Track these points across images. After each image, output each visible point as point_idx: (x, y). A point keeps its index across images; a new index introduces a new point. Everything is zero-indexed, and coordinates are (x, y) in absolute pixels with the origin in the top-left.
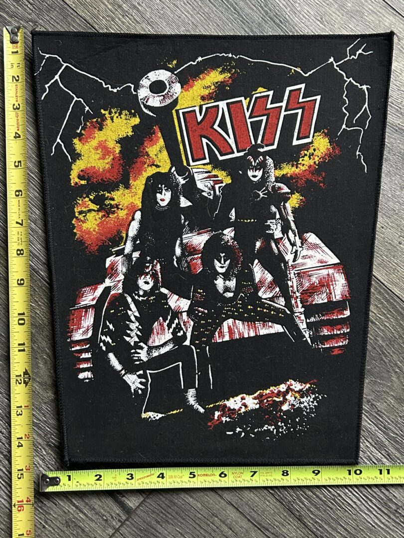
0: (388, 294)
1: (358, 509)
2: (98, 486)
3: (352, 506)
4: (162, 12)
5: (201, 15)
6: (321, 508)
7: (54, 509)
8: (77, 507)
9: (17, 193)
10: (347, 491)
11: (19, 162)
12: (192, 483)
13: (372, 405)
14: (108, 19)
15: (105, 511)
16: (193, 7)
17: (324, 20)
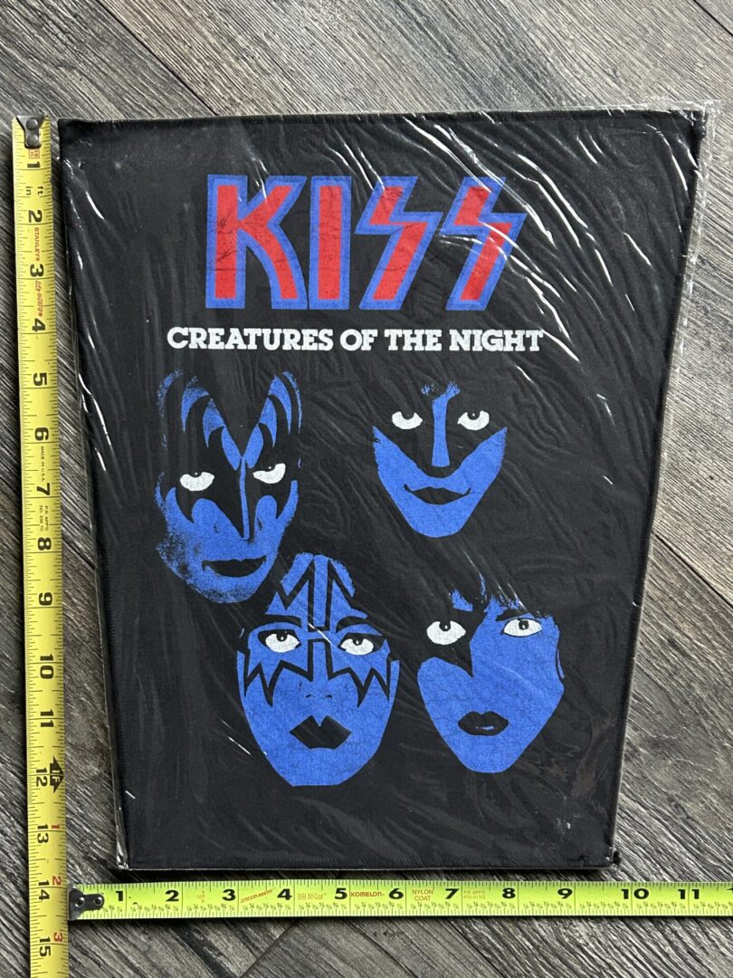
0: (716, 602)
2: (172, 910)
4: (310, 52)
5: (384, 59)
9: (39, 434)
11: (43, 375)
12: (340, 908)
13: (677, 806)
14: (208, 63)
16: (370, 44)
17: (618, 73)
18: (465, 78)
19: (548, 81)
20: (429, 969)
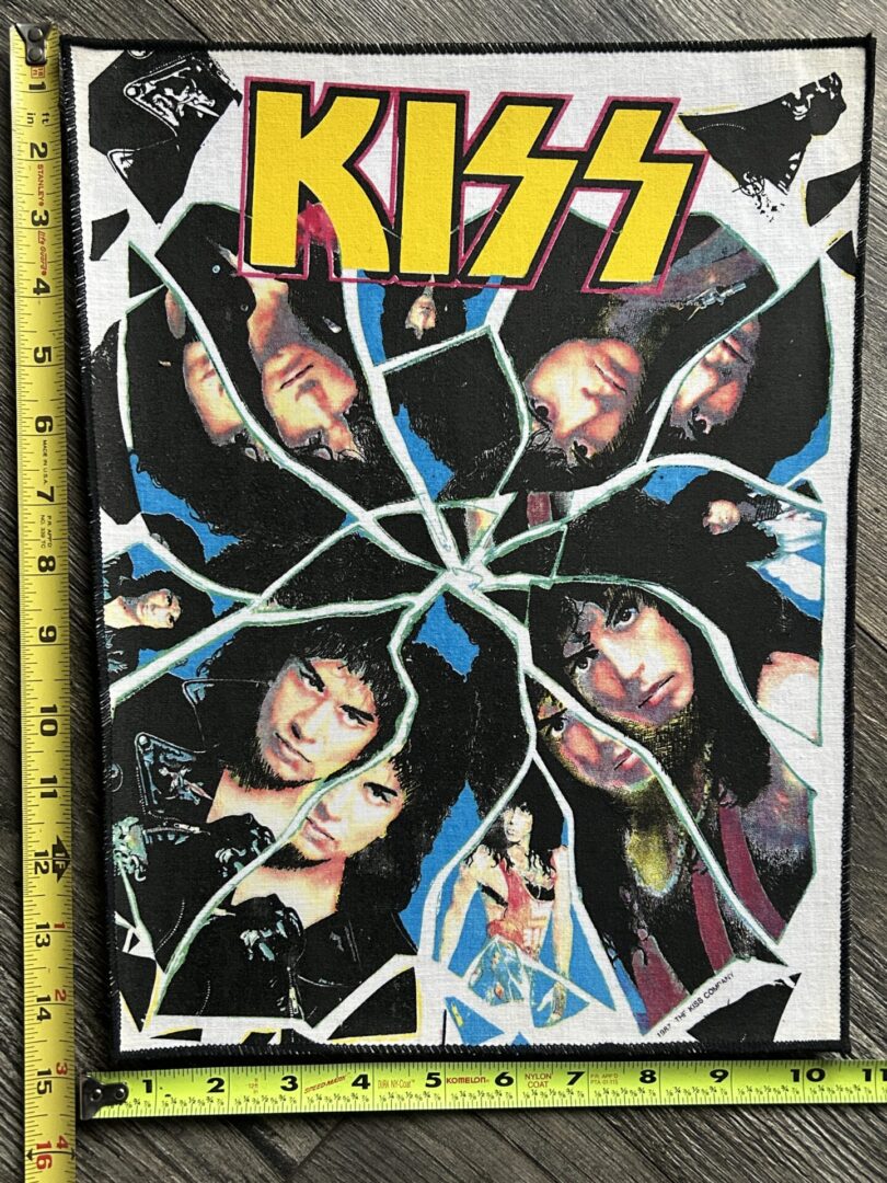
1: (814, 1164)
2: (215, 1105)
3: (800, 1155)
6: (730, 1160)
7: (114, 1165)
8: (166, 1160)
9: (41, 424)
10: (790, 1122)
12: (432, 1099)
15: (231, 1167)
17: (744, 16)
18: (555, 24)
19: (657, 26)
20: (542, 1144)
